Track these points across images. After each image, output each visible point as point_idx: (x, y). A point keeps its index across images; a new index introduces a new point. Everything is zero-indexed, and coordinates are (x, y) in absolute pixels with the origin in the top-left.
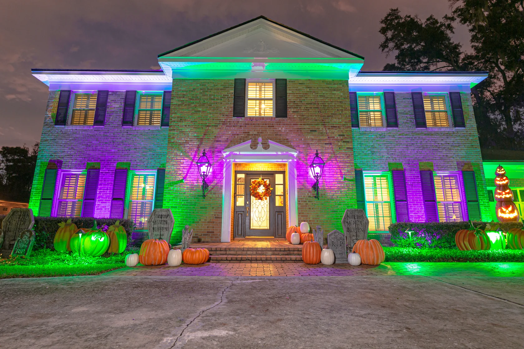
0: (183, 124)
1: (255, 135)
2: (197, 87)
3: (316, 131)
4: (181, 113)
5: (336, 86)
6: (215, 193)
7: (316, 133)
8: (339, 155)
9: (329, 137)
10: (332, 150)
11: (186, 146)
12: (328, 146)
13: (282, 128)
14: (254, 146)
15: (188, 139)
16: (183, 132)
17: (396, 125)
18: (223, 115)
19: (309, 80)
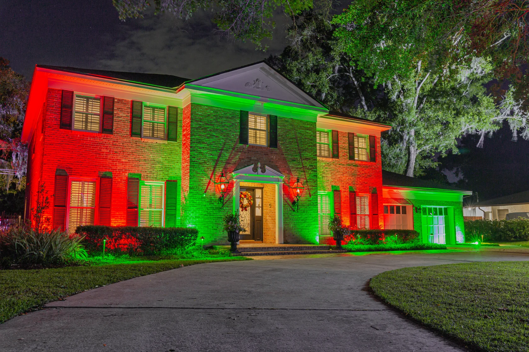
0: (201, 146)
1: (255, 160)
2: (211, 113)
3: (295, 160)
4: (199, 135)
5: (309, 126)
6: (227, 206)
7: (295, 162)
8: (309, 181)
9: (303, 166)
10: (305, 176)
11: (205, 165)
12: (302, 173)
13: (273, 157)
14: (255, 170)
15: (206, 160)
16: (201, 153)
17: (338, 157)
18: (232, 141)
19: (292, 119)
